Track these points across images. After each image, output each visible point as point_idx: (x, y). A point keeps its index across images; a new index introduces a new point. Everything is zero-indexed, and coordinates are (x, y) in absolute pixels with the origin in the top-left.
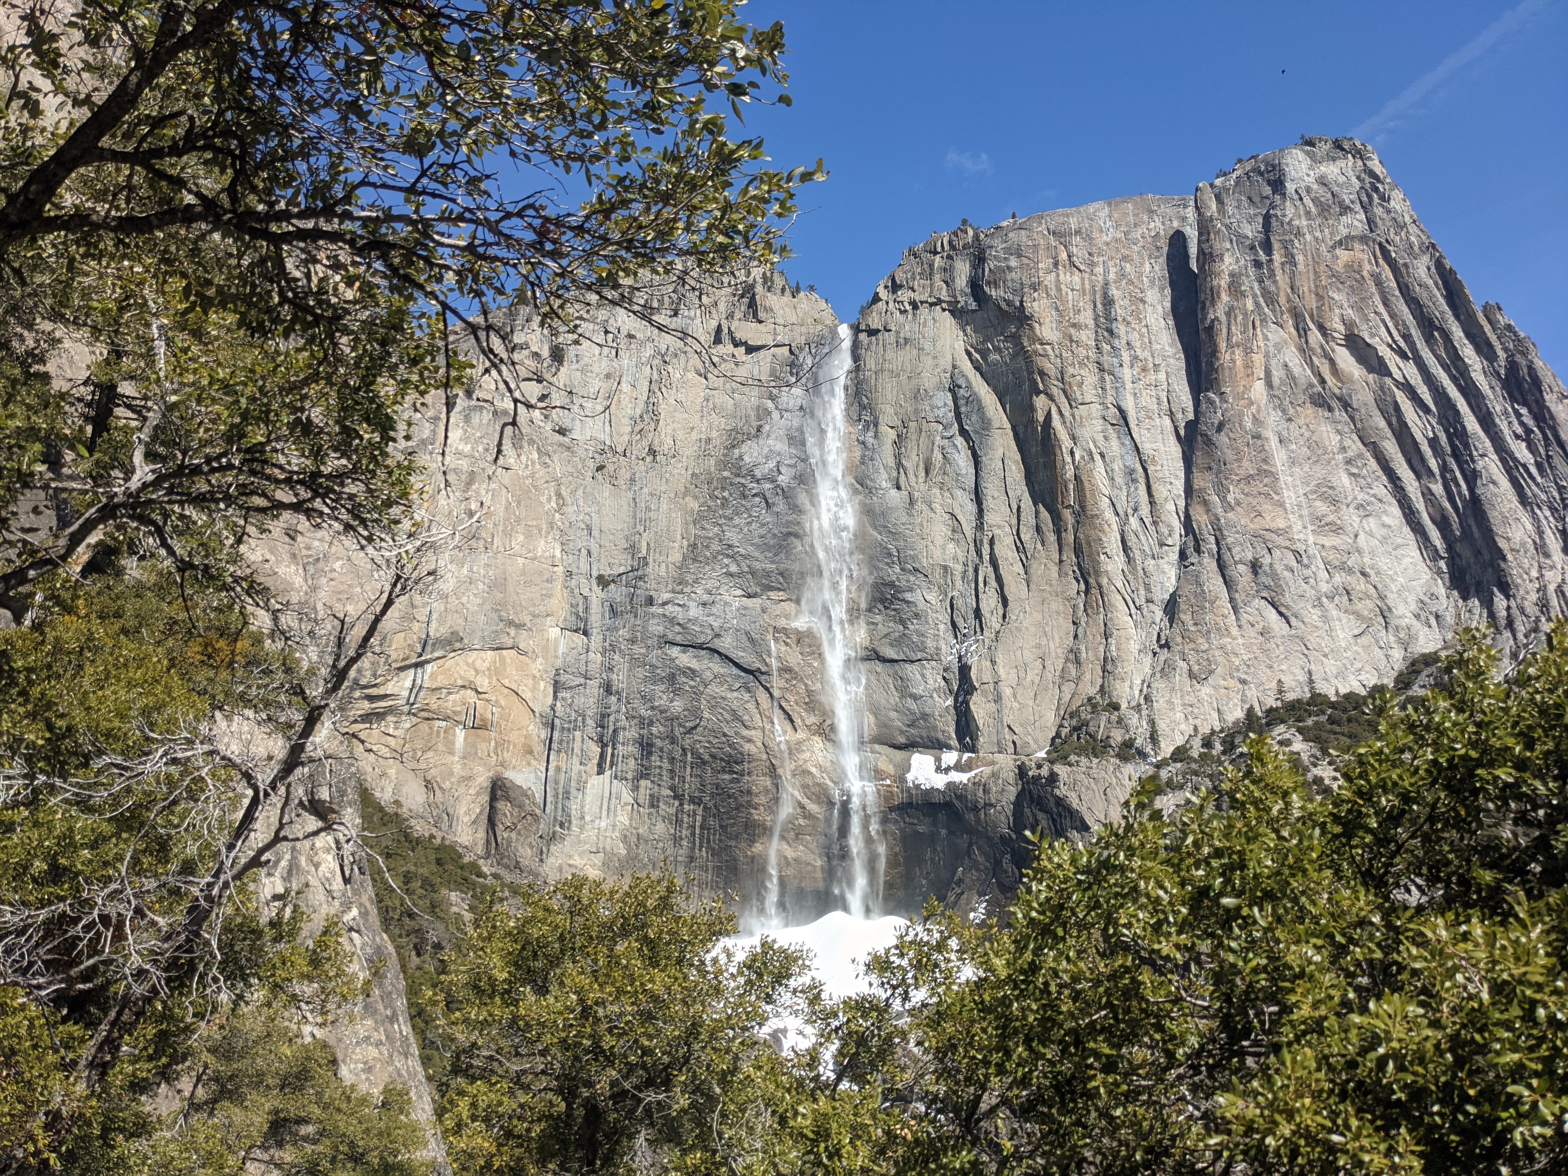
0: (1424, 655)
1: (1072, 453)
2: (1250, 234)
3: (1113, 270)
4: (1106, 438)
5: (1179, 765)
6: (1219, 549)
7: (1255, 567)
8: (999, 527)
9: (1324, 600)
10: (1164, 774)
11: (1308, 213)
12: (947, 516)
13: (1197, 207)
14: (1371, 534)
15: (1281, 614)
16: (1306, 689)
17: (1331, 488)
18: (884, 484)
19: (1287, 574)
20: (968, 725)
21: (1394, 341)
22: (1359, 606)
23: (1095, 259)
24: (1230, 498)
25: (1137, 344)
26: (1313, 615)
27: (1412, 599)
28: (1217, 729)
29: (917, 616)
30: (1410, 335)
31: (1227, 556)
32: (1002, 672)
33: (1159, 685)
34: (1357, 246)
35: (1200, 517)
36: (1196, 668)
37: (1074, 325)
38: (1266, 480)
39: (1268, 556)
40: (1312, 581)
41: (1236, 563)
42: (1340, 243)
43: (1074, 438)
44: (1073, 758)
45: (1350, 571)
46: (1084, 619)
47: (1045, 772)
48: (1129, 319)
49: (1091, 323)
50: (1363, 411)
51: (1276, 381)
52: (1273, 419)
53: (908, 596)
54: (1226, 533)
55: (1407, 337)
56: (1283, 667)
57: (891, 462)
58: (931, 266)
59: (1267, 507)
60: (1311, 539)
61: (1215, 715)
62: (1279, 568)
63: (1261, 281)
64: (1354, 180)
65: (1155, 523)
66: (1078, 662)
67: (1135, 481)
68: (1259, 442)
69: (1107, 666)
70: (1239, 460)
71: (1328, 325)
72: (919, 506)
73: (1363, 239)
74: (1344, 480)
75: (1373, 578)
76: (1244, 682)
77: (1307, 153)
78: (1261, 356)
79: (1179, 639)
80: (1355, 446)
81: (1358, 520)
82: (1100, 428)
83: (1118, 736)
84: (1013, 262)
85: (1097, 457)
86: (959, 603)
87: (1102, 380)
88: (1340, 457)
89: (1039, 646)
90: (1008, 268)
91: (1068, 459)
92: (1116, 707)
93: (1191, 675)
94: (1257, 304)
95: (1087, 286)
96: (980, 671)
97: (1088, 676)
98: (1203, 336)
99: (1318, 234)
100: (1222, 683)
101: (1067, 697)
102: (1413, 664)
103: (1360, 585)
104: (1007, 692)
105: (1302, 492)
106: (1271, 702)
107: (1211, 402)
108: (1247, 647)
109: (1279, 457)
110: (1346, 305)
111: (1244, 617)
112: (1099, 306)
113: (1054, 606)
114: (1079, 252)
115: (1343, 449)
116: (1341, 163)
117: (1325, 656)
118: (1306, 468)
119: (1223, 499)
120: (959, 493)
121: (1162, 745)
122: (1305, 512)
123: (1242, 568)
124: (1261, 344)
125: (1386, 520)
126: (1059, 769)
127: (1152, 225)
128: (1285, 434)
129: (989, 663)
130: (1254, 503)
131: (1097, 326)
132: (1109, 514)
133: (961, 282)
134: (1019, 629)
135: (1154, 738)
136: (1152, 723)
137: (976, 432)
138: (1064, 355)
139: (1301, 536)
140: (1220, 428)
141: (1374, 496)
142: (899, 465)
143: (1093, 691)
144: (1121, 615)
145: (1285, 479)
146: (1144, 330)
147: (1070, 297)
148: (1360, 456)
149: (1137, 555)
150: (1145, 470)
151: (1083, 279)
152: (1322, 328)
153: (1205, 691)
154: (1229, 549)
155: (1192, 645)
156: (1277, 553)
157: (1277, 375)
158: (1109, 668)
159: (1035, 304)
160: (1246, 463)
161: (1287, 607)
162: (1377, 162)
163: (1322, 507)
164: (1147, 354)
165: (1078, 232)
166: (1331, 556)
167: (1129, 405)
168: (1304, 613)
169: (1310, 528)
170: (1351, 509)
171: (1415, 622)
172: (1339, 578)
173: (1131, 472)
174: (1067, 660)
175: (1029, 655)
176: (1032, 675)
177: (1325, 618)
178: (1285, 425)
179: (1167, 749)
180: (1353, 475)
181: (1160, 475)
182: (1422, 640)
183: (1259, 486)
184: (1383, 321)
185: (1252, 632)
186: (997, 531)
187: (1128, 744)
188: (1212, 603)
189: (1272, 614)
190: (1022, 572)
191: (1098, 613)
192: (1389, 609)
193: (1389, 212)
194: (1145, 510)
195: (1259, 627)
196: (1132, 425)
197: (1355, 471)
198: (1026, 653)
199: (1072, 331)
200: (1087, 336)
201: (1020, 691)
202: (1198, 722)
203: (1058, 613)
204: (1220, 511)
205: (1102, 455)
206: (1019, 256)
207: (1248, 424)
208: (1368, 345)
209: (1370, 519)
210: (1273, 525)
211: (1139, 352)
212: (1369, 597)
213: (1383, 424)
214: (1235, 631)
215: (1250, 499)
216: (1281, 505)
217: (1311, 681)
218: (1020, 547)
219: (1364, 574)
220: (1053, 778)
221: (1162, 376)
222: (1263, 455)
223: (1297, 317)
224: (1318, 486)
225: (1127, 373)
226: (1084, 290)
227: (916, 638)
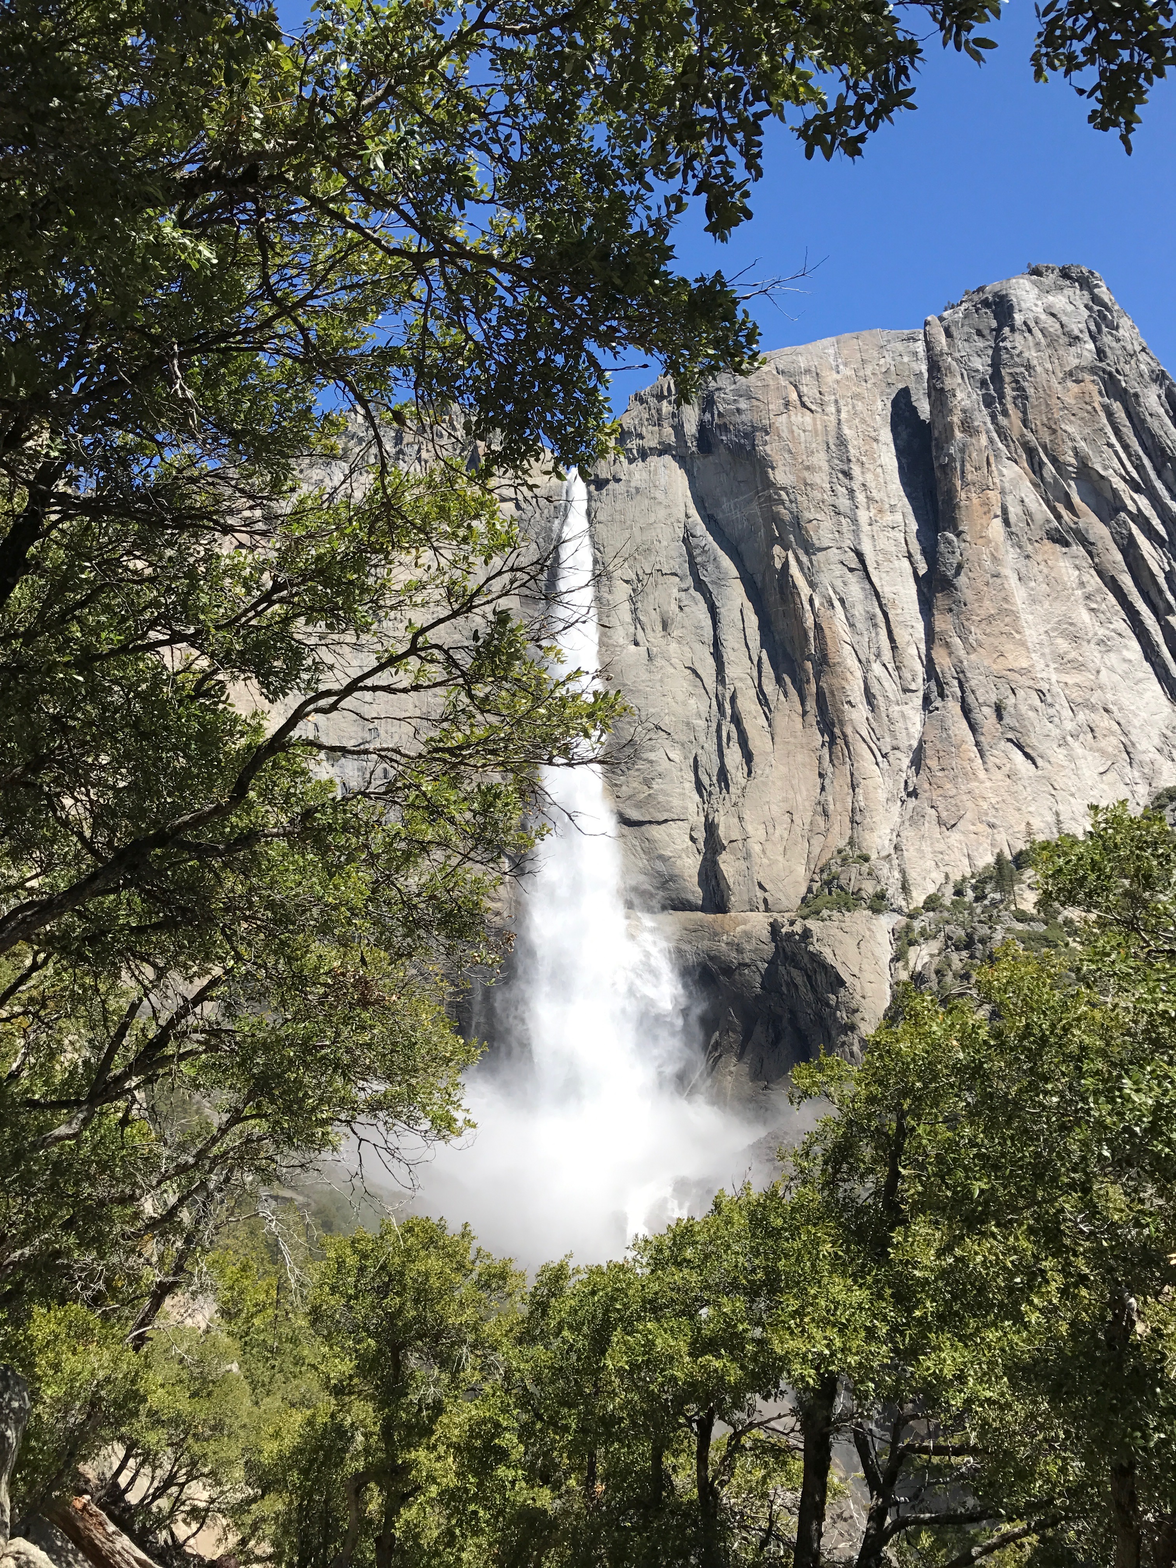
0: (1168, 790)
1: (811, 601)
2: (980, 368)
3: (844, 409)
4: (845, 584)
5: (931, 914)
6: (963, 691)
7: (999, 710)
8: (741, 680)
9: (1069, 738)
10: (917, 925)
11: (1038, 344)
12: (688, 671)
13: (926, 341)
14: (1112, 670)
15: (1027, 756)
16: (1055, 830)
17: (1071, 624)
18: (621, 641)
19: (1031, 714)
20: (718, 885)
21: (1128, 473)
22: (1103, 743)
23: (826, 398)
24: (972, 638)
25: (871, 484)
26: (1059, 755)
27: (1155, 734)
28: (968, 875)
29: (660, 776)
30: (1143, 466)
31: (971, 699)
32: (750, 829)
33: (908, 833)
34: (1088, 377)
35: (943, 661)
36: (944, 814)
37: (808, 468)
38: (1007, 620)
39: (1012, 696)
40: (1056, 719)
41: (980, 705)
42: (1071, 374)
43: (812, 585)
44: (825, 913)
45: (1093, 708)
46: (830, 769)
47: (798, 928)
48: (864, 459)
49: (825, 466)
50: (1100, 545)
51: (1012, 518)
52: (1010, 556)
53: (652, 756)
54: (969, 675)
55: (1140, 468)
56: (1030, 809)
57: (628, 617)
58: (659, 411)
59: (1008, 647)
60: (1054, 678)
61: (966, 861)
62: (1023, 708)
63: (993, 417)
64: (1082, 307)
65: (898, 668)
66: (825, 813)
67: (875, 626)
68: (998, 581)
69: (855, 819)
70: (980, 600)
71: (1061, 458)
72: (659, 662)
73: (1093, 370)
74: (1084, 617)
75: (1117, 715)
76: (992, 826)
77: (1034, 283)
78: (996, 492)
79: (926, 786)
80: (1094, 581)
81: (1099, 655)
82: (838, 573)
83: (869, 888)
84: (743, 405)
85: (837, 604)
86: (703, 760)
87: (839, 523)
88: (1079, 593)
89: (785, 800)
90: (738, 410)
91: (807, 607)
92: (866, 859)
93: (940, 822)
94: (991, 441)
95: (819, 427)
96: (728, 827)
97: (836, 829)
98: (938, 474)
99: (1048, 366)
100: (972, 828)
101: (816, 851)
102: (1158, 798)
103: (1103, 722)
104: (757, 848)
105: (1042, 631)
106: (1021, 845)
107: (949, 542)
108: (996, 791)
109: (1019, 594)
110: (1078, 438)
111: (991, 760)
112: (833, 447)
113: (800, 758)
114: (809, 390)
115: (1082, 584)
116: (1068, 292)
117: (1073, 795)
118: (1047, 605)
119: (964, 640)
120: (698, 646)
121: (914, 894)
122: (1047, 650)
123: (988, 711)
124: (997, 480)
125: (1127, 654)
126: (811, 924)
127: (882, 361)
128: (1023, 571)
129: (736, 820)
130: (996, 643)
131: (831, 467)
132: (852, 662)
133: (691, 428)
134: (764, 784)
135: (905, 888)
136: (903, 872)
137: (713, 582)
138: (799, 499)
139: (1044, 675)
140: (960, 567)
141: (1114, 631)
142: (636, 620)
143: (842, 843)
144: (866, 762)
145: (1026, 617)
146: (879, 470)
147: (803, 439)
148: (1098, 591)
149: (880, 701)
150: (885, 615)
151: (814, 419)
152: (1054, 461)
153: (955, 837)
154: (973, 692)
155: (939, 791)
156: (1021, 693)
157: (1014, 511)
158: (858, 818)
159: (767, 448)
160: (987, 603)
161: (1033, 748)
162: (1104, 289)
163: (1063, 644)
165: (808, 371)
166: (1075, 695)
167: (867, 548)
168: (1049, 753)
169: (1053, 666)
170: (1092, 645)
171: (1158, 756)
172: (1082, 716)
173: (872, 617)
174: (815, 813)
175: (777, 810)
176: (781, 831)
177: (1071, 758)
178: (1025, 562)
179: (919, 899)
180: (1093, 610)
181: (901, 619)
182: (1166, 774)
183: (999, 626)
184: (1116, 453)
185: (999, 775)
186: (739, 685)
187: (881, 896)
188: (958, 747)
189: (1018, 756)
190: (766, 724)
191: (844, 763)
192: (1133, 744)
193: (1118, 340)
194: (887, 655)
195: (1005, 770)
196: (870, 569)
197: (1094, 606)
198: (774, 808)
199: (806, 474)
200: (821, 479)
201: (768, 846)
202: (948, 869)
203: (804, 765)
204: (962, 653)
205: (842, 601)
206: (750, 398)
207: (988, 564)
208: (1102, 477)
209: (1112, 654)
210: (1016, 665)
211: (875, 494)
212: (1113, 733)
213: (1119, 557)
214: (982, 774)
215: (992, 639)
216: (1023, 644)
217: (1059, 822)
218: (763, 699)
219: (1106, 710)
220: (807, 934)
221: (899, 517)
222: (1003, 594)
223: (1031, 452)
224: (1059, 622)
225: (863, 516)
226: (816, 431)
227: (661, 798)
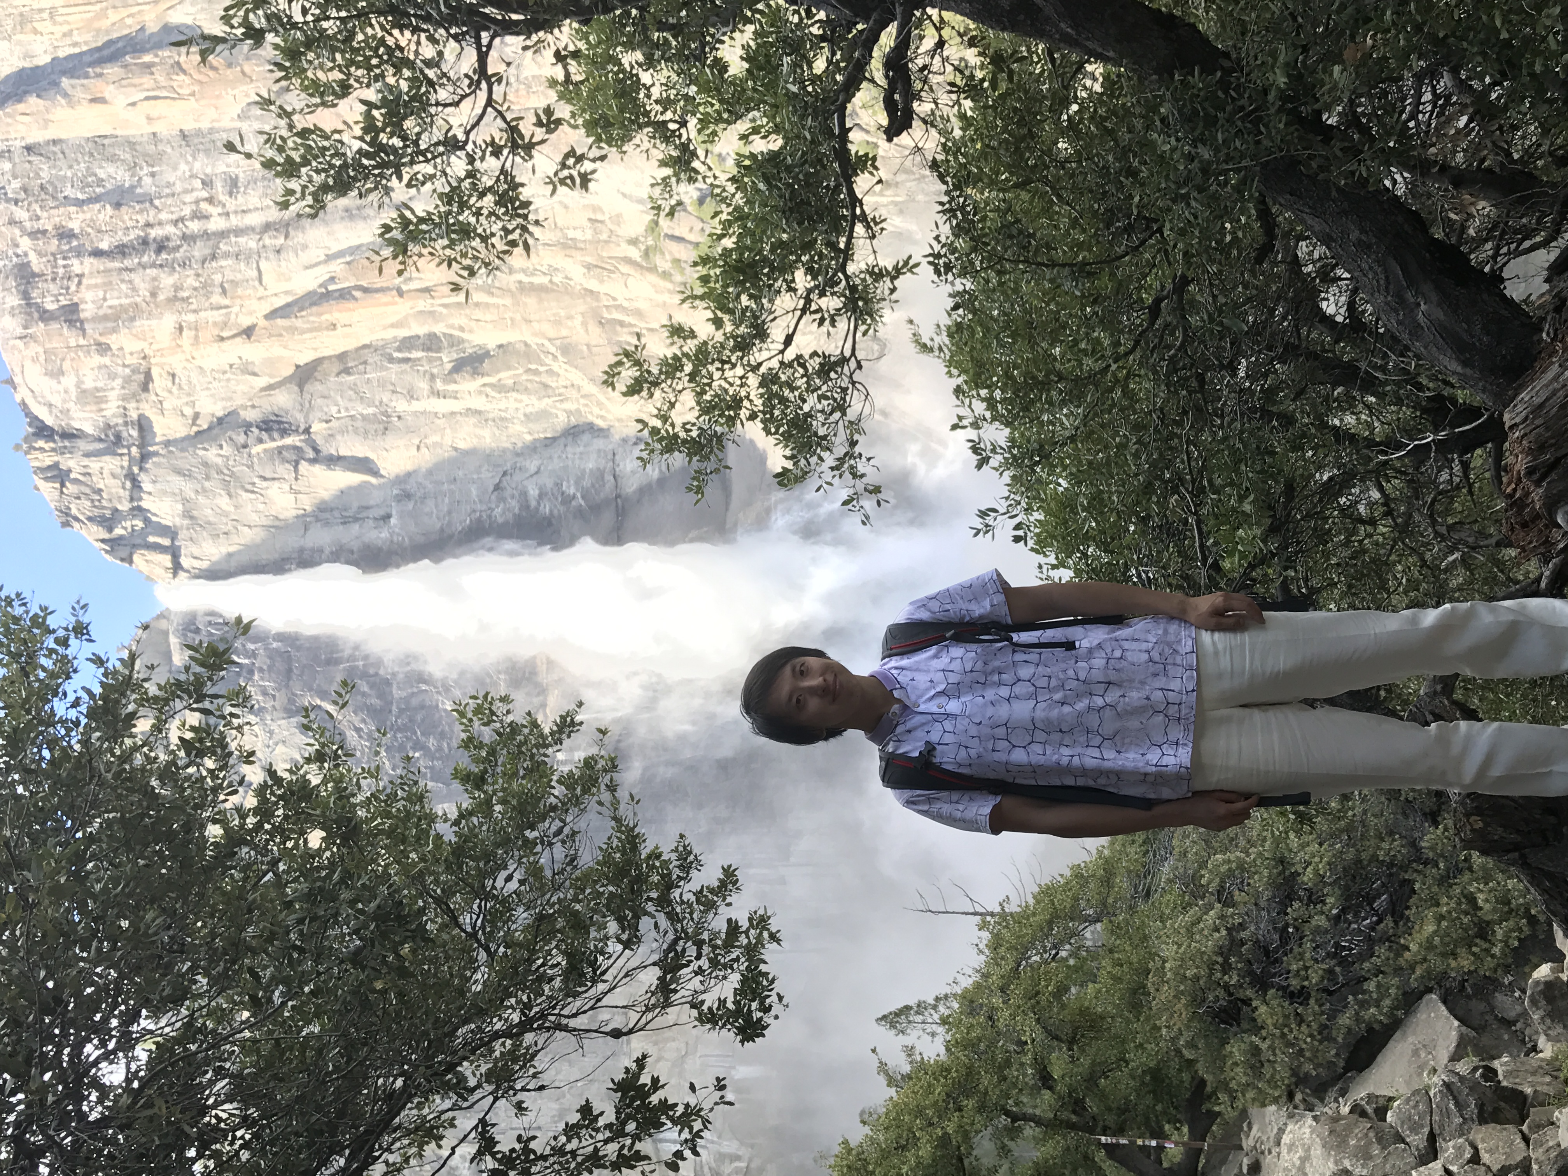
4: (305, 247)
18: (385, 534)
25: (176, 212)
29: (558, 485)
37: (154, 295)
49: (151, 272)
53: (533, 492)
57: (353, 531)
72: (411, 488)
87: (227, 255)
95: (99, 281)
112: (126, 263)
131: (153, 265)
138: (193, 307)
142: (356, 520)
147: (115, 302)
151: (89, 287)
164: (188, 198)
165: (26, 296)
199: (161, 297)
200: (167, 280)
211: (187, 209)
225: (216, 224)
226: (105, 284)
227: (587, 483)
